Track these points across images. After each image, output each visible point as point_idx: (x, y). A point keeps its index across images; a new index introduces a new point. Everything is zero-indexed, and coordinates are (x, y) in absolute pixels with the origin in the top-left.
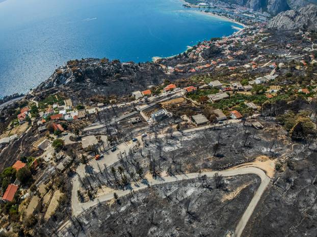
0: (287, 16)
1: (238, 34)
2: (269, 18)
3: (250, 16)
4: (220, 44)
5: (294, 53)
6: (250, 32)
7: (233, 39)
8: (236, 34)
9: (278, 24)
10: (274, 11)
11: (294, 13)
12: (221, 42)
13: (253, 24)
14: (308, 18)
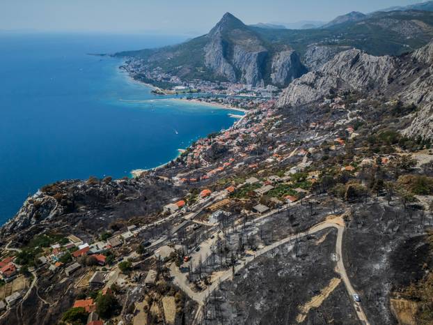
0: (302, 83)
1: (240, 123)
2: (275, 93)
3: (249, 95)
4: (224, 141)
5: (321, 132)
6: (255, 118)
7: (237, 131)
8: (237, 124)
9: (291, 99)
10: (281, 81)
11: (314, 77)
12: (221, 137)
13: (257, 105)
14: (338, 76)
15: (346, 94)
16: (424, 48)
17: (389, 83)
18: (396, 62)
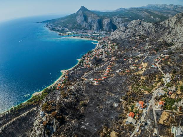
1: (98, 46)
2: (106, 34)
3: (97, 35)
4: (98, 55)
6: (104, 44)
10: (107, 29)
11: (124, 28)
13: (102, 39)
14: (134, 29)
15: (139, 36)
16: (164, 22)
17: (155, 33)
18: (155, 26)
